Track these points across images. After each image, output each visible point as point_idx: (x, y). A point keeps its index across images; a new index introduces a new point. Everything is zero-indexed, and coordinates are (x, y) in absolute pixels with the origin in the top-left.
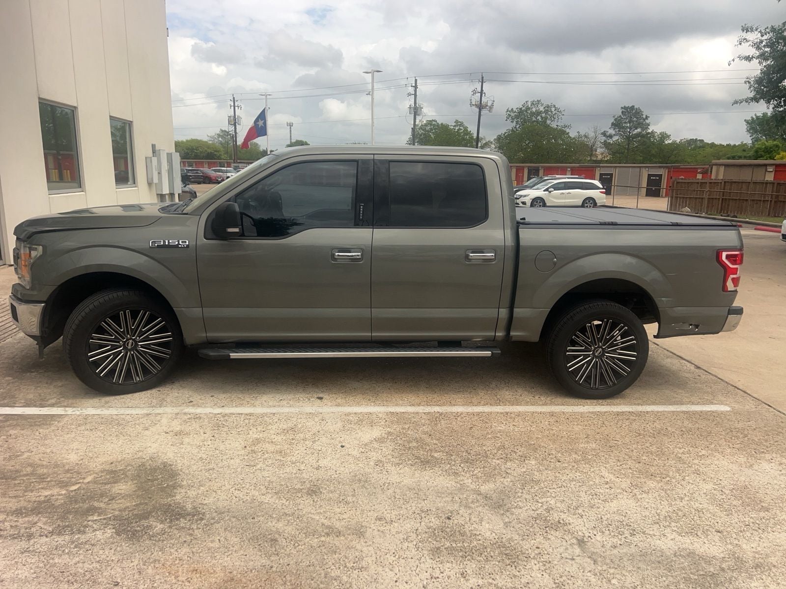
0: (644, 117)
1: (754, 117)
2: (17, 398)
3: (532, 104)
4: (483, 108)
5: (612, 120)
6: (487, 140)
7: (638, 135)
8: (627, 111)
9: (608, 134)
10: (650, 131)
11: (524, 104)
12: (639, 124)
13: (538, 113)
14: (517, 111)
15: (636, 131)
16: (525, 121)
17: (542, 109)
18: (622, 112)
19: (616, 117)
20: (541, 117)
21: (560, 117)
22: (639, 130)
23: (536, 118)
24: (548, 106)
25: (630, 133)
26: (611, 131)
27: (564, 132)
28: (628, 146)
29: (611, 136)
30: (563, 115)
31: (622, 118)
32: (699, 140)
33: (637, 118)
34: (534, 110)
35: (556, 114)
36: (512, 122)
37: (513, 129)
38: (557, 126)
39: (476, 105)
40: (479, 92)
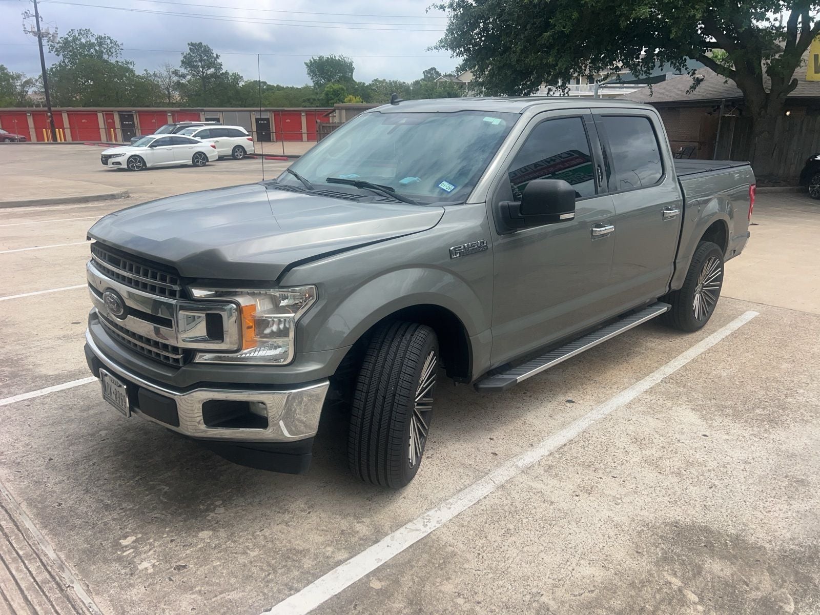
0: (215, 56)
1: (312, 60)
3: (80, 33)
4: (43, 37)
5: (182, 58)
6: (28, 78)
7: (212, 75)
8: (196, 48)
9: (180, 73)
10: (224, 71)
11: (70, 32)
12: (211, 63)
13: (91, 45)
14: (61, 42)
15: (209, 71)
16: (74, 55)
17: (93, 40)
18: (190, 49)
19: (185, 55)
20: (95, 50)
21: (118, 52)
22: (212, 70)
23: (89, 51)
24: (100, 37)
25: (203, 73)
26: (183, 71)
27: (128, 70)
28: (205, 87)
29: (184, 76)
30: (122, 49)
31: (192, 56)
32: (262, 82)
33: (207, 56)
34: (83, 41)
35: (112, 47)
36: (58, 55)
37: (60, 64)
38: (117, 62)
39: (33, 32)
40: (33, 16)
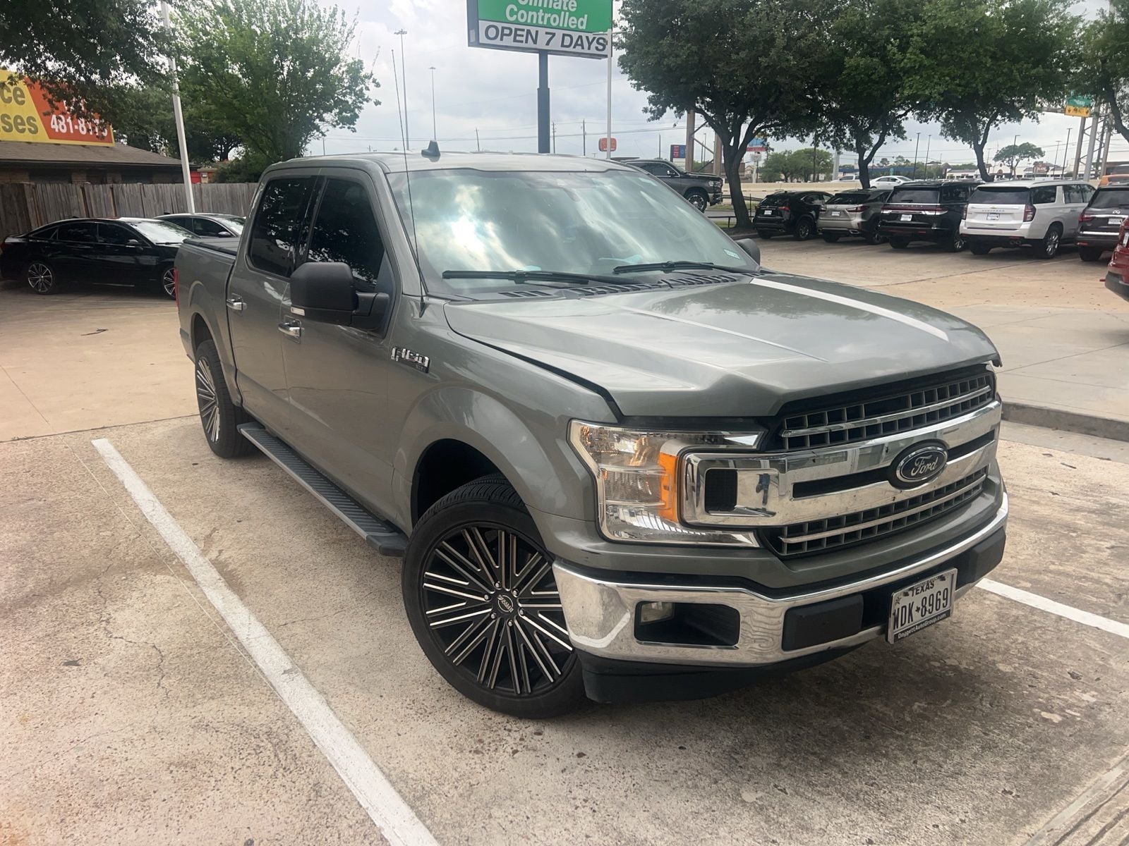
2: (995, 613)
